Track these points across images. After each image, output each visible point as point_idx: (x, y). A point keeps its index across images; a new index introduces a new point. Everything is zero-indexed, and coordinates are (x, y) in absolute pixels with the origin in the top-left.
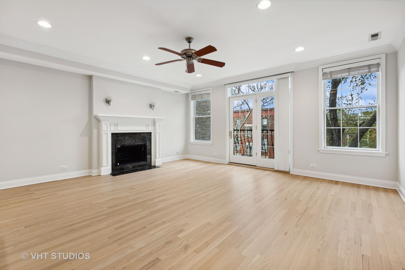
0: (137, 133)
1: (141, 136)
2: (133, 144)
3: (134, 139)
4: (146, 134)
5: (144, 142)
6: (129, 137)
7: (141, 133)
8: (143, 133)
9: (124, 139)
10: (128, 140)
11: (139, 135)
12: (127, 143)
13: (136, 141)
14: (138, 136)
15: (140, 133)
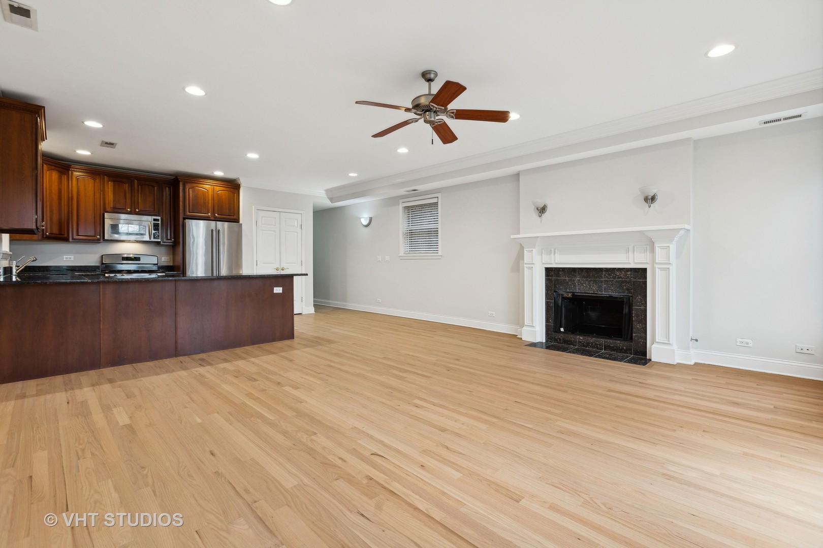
0: (602, 268)
1: (614, 278)
2: (592, 293)
3: (595, 281)
4: (629, 273)
5: (623, 292)
6: (584, 277)
7: (614, 269)
8: (619, 269)
9: (570, 280)
10: (581, 283)
11: (609, 275)
12: (579, 289)
13: (600, 287)
14: (605, 275)
15: (610, 269)
